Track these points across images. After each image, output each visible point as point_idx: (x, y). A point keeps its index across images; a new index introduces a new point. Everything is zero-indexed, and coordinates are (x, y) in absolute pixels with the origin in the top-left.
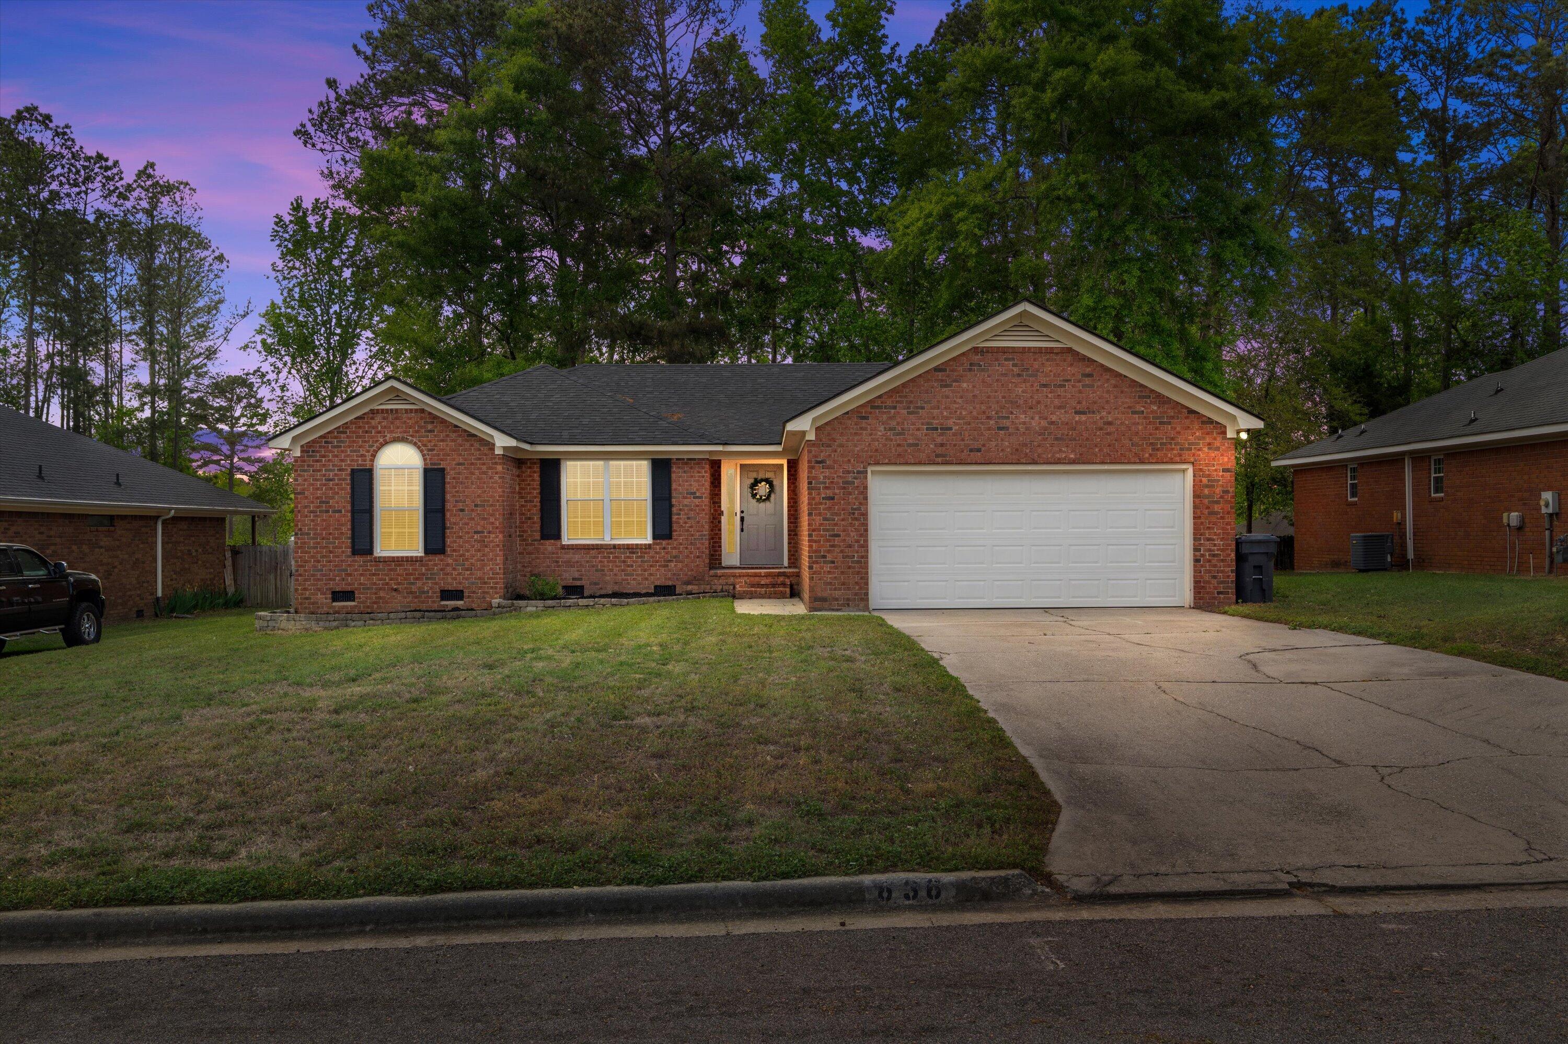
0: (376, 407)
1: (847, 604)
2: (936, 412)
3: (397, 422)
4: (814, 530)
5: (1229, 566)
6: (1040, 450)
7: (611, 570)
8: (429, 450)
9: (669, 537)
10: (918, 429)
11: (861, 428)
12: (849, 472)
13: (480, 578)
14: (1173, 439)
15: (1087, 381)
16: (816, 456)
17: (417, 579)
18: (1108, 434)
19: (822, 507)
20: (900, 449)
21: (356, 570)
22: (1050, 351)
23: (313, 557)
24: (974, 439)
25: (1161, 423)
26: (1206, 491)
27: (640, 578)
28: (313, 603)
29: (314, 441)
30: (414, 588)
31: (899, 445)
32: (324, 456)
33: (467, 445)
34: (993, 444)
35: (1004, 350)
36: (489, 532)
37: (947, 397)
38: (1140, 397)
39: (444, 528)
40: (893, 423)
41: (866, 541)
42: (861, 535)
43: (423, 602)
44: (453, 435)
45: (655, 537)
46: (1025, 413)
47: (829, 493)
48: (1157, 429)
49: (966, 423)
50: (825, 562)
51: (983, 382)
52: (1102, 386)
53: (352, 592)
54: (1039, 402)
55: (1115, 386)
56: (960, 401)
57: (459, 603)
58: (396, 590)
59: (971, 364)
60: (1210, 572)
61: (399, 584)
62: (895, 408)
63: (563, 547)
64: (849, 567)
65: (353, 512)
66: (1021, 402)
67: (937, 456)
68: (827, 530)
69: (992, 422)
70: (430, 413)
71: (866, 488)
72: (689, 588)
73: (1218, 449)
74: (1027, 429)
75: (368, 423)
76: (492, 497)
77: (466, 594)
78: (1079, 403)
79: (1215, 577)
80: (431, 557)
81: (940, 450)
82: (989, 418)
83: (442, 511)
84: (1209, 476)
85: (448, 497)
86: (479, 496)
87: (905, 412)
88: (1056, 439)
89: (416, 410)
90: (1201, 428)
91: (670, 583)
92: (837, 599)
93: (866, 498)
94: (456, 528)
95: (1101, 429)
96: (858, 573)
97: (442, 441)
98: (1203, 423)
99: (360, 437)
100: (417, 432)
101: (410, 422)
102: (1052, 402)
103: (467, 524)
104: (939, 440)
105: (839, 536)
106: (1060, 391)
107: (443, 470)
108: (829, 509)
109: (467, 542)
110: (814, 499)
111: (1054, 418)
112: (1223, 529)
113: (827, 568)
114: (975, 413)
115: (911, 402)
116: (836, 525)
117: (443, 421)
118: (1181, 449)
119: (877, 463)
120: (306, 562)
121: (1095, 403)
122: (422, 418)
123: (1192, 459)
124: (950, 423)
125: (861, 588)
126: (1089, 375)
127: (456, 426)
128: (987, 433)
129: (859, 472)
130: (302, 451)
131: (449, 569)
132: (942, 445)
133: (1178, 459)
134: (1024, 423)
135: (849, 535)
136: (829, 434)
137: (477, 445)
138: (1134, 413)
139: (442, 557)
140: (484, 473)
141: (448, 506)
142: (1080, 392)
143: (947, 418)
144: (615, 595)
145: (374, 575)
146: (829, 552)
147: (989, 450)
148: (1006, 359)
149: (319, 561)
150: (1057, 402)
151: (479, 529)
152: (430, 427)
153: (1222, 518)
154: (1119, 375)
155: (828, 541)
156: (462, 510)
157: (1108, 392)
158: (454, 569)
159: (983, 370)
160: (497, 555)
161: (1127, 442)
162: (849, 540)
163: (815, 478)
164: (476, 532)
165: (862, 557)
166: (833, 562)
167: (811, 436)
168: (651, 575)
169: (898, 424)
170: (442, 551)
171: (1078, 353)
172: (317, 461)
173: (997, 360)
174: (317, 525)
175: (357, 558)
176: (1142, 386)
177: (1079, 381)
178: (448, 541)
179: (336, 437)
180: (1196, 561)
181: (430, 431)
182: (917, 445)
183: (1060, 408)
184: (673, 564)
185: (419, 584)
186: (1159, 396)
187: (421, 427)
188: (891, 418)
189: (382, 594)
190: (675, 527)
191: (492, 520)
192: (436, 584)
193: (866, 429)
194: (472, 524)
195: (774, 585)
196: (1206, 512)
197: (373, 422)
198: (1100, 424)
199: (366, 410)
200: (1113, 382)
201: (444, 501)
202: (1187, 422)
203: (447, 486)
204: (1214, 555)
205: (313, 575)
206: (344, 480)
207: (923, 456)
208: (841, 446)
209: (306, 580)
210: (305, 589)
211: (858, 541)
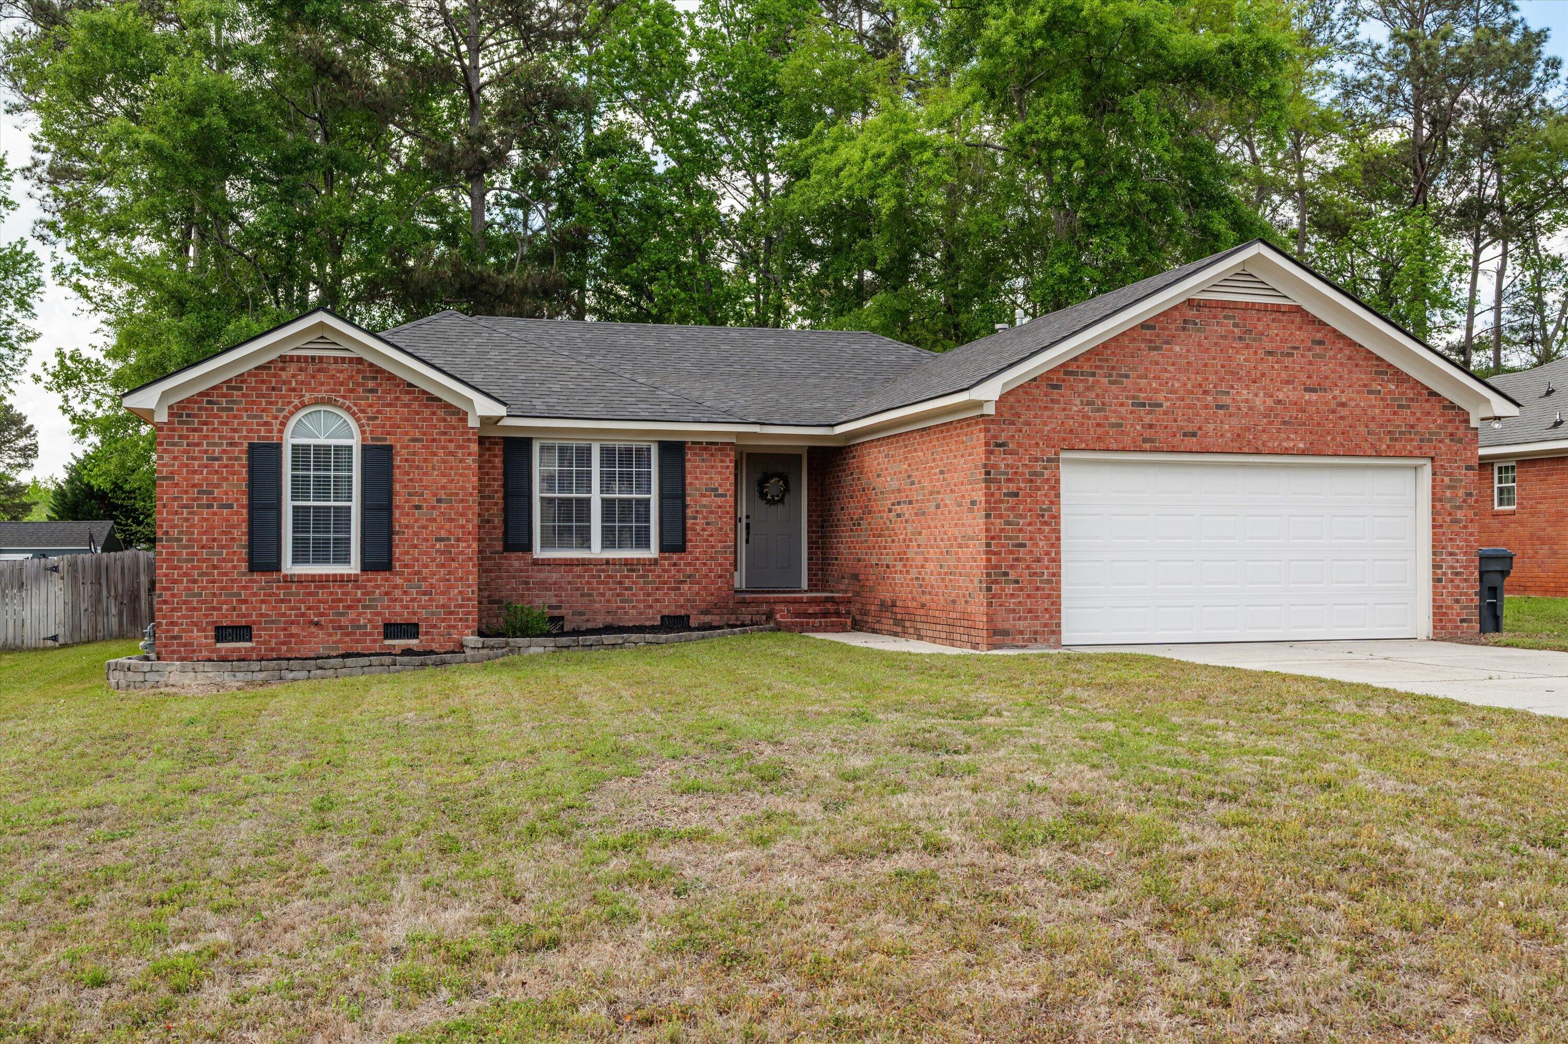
0: (287, 351)
1: (1035, 638)
2: (1143, 382)
3: (322, 377)
4: (993, 538)
5: (1472, 587)
6: (1265, 437)
7: (603, 595)
8: (369, 419)
9: (682, 548)
10: (1122, 405)
11: (1052, 401)
12: (1037, 460)
13: (443, 606)
14: (1412, 427)
15: (1318, 349)
16: (994, 437)
17: (349, 607)
18: (1342, 418)
19: (1003, 506)
20: (1100, 430)
21: (255, 595)
22: (1277, 309)
23: (185, 574)
24: (1189, 420)
25: (1400, 406)
26: (1448, 493)
27: (642, 606)
28: (185, 645)
29: (189, 400)
30: (344, 621)
31: (1099, 425)
32: (206, 423)
33: (427, 412)
34: (1211, 426)
35: (1224, 305)
36: (458, 540)
37: (1157, 363)
38: (1377, 373)
39: (391, 533)
40: (1091, 395)
41: (1058, 553)
42: (1052, 545)
43: (357, 642)
44: (406, 398)
45: (662, 549)
46: (1247, 387)
47: (1012, 487)
48: (1395, 413)
49: (1178, 399)
50: (1006, 582)
51: (1200, 345)
52: (1334, 357)
53: (249, 628)
54: (1263, 375)
55: (1350, 358)
56: (1171, 368)
57: (413, 643)
58: (317, 624)
59: (1185, 322)
60: (1452, 594)
61: (321, 615)
62: (1093, 375)
63: (536, 562)
64: (1038, 589)
65: (251, 508)
66: (1242, 373)
67: (1145, 441)
68: (1010, 538)
69: (1209, 398)
70: (371, 365)
71: (1058, 481)
72: (707, 619)
73: (1460, 441)
74: (1250, 408)
75: (275, 376)
76: (463, 488)
77: (422, 629)
78: (1309, 377)
79: (1457, 601)
80: (370, 575)
81: (1148, 433)
82: (1206, 392)
83: (389, 508)
84: (1451, 474)
85: (397, 487)
86: (443, 487)
87: (1106, 380)
88: (1284, 423)
89: (351, 360)
90: (1443, 415)
91: (683, 612)
92: (1021, 633)
93: (1058, 496)
94: (408, 533)
95: (1334, 412)
96: (1049, 596)
97: (390, 405)
98: (1445, 407)
99: (264, 396)
100: (352, 391)
101: (341, 377)
102: (1279, 375)
103: (425, 527)
104: (1147, 420)
105: (1024, 546)
106: (1288, 361)
107: (390, 448)
108: (1012, 509)
109: (426, 553)
110: (992, 495)
111: (1281, 397)
112: (1466, 541)
113: (1010, 589)
114: (1189, 386)
115: (1113, 368)
116: (1021, 530)
117: (392, 377)
118: (1422, 440)
119: (1072, 449)
120: (175, 582)
121: (1327, 378)
122: (358, 371)
123: (1433, 454)
124: (1160, 397)
125: (1051, 617)
126: (1320, 343)
127: (410, 385)
128: (1203, 412)
129: (1049, 460)
130: (171, 415)
131: (397, 593)
132: (1151, 426)
133: (1417, 452)
134: (1247, 401)
135: (1036, 545)
136: (1012, 407)
137: (441, 413)
138: (1371, 392)
139: (388, 574)
140: (452, 454)
141: (398, 500)
142: (1310, 363)
143: (1157, 391)
144: (609, 629)
145: (282, 601)
146: (1012, 567)
147: (1206, 435)
148: (1226, 317)
149: (195, 581)
150: (1284, 375)
151: (443, 534)
152: (371, 384)
153: (1465, 527)
154: (1353, 344)
155: (1011, 552)
156: (418, 507)
157: (1341, 364)
158: (405, 593)
159: (1198, 330)
160: (469, 573)
161: (1362, 429)
162: (1038, 552)
163: (995, 466)
164: (438, 540)
165: (1054, 575)
166: (1017, 582)
167: (990, 410)
168: (657, 601)
169: (1097, 396)
170: (387, 566)
171: (1307, 313)
172: (195, 430)
173: (1215, 317)
174: (193, 526)
175: (256, 576)
176: (1378, 359)
177: (1309, 350)
178: (397, 552)
179: (225, 395)
180: (1437, 580)
181: (371, 391)
182: (1120, 425)
183: (1288, 382)
184: (686, 587)
185: (352, 614)
186: (1398, 372)
187: (358, 385)
188: (1088, 389)
189: (294, 629)
190: (689, 535)
191: (462, 521)
192: (378, 614)
193: (1058, 402)
194: (433, 527)
195: (825, 614)
196: (1448, 519)
197: (284, 375)
198: (1333, 405)
199: (274, 356)
200: (1347, 352)
201: (390, 493)
202: (1427, 406)
203: (397, 472)
204: (1457, 574)
205: (185, 602)
206: (236, 459)
207: (1127, 440)
208: (1028, 423)
209: (173, 610)
210: (173, 624)
211: (1047, 553)
